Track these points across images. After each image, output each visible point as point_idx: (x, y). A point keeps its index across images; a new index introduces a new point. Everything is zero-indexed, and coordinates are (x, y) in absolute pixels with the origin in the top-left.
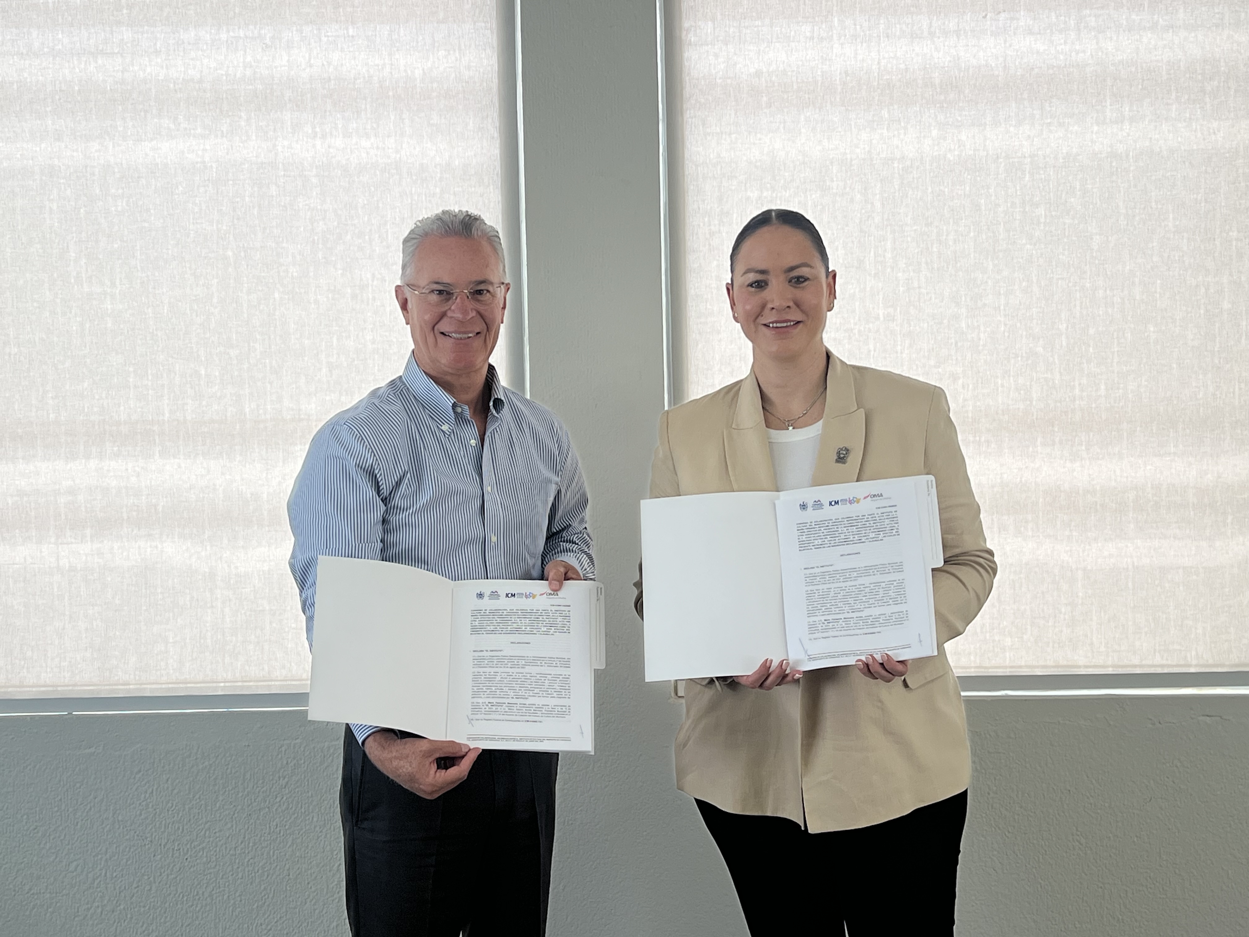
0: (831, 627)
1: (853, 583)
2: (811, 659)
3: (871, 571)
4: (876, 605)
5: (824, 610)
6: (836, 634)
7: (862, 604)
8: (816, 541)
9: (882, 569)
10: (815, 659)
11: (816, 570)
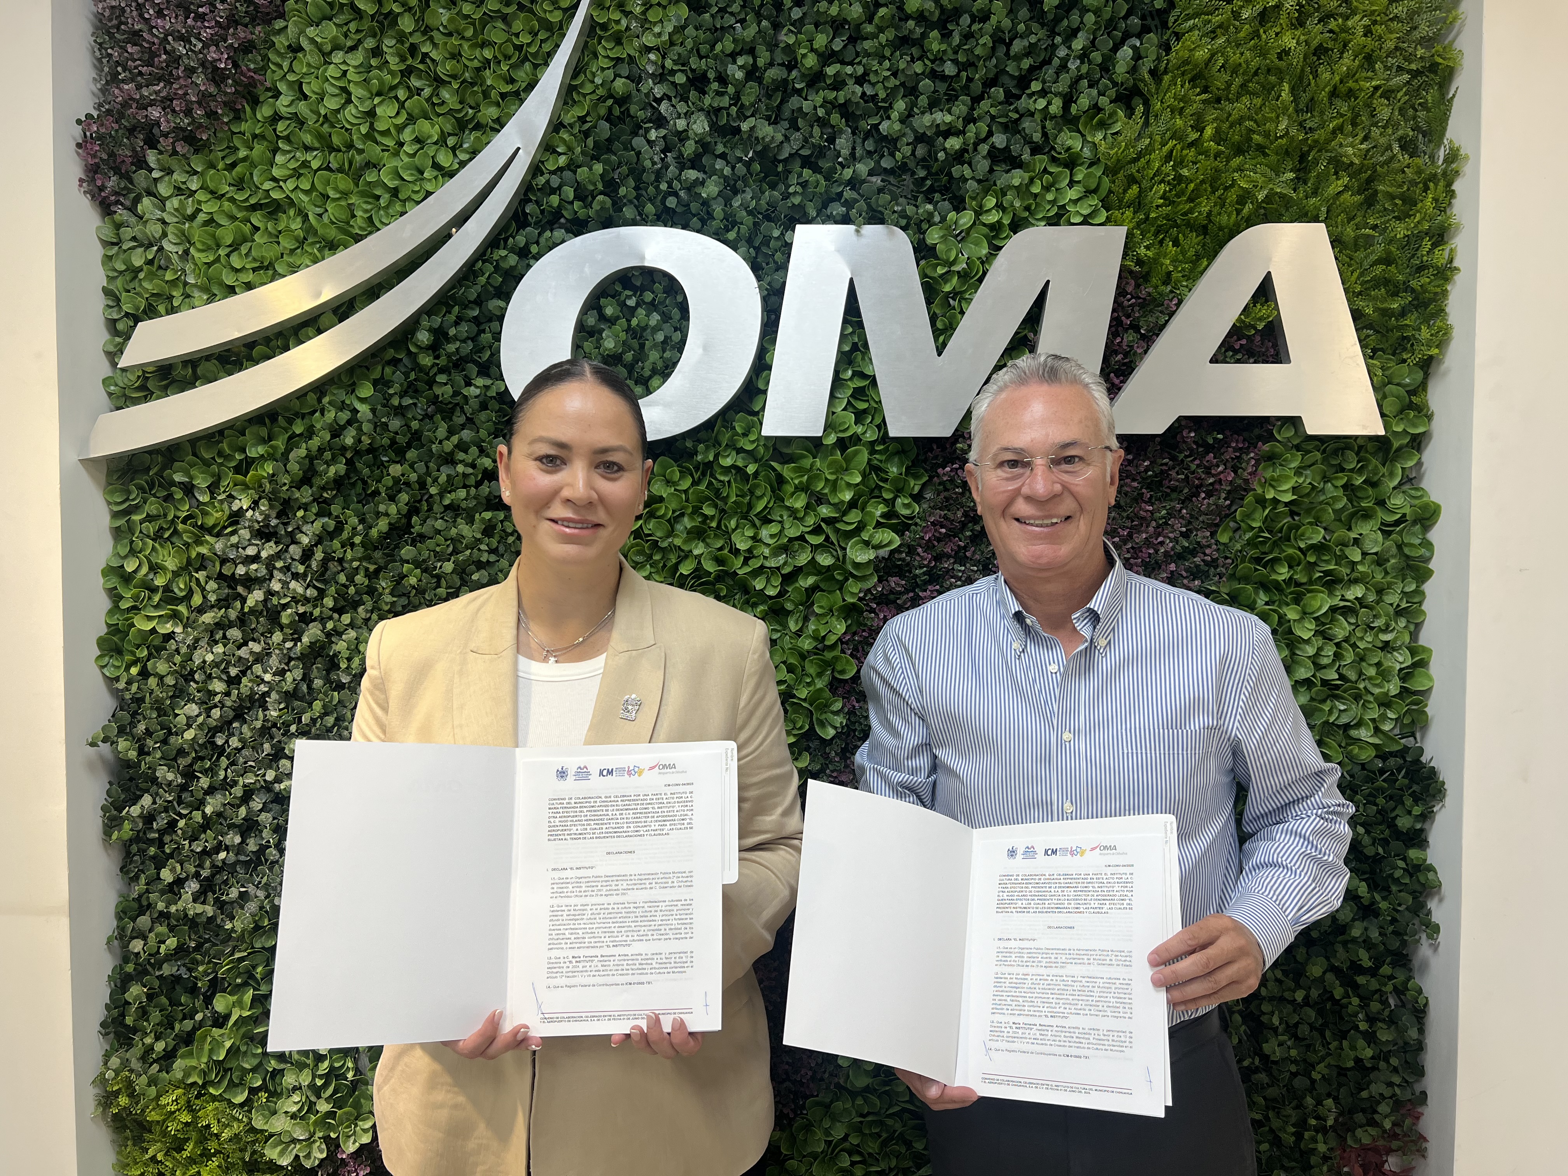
0: (581, 969)
1: (620, 899)
2: (547, 1019)
3: (647, 882)
4: (650, 937)
5: (573, 940)
6: (585, 981)
7: (630, 934)
8: (574, 828)
9: (664, 880)
10: (551, 1020)
11: (569, 874)
